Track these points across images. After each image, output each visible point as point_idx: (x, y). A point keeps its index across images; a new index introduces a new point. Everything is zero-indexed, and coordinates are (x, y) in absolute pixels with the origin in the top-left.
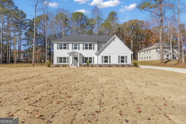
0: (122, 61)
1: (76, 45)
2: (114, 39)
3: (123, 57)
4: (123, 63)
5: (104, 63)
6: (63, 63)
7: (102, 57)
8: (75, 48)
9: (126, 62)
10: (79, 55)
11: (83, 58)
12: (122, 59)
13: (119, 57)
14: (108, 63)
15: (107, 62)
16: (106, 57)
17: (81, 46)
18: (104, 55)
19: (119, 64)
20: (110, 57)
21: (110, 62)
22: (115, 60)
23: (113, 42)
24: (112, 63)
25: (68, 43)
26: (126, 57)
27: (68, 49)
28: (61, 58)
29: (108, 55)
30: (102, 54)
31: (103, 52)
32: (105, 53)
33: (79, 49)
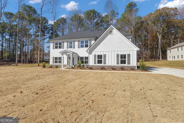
0: (123, 62)
1: (71, 43)
2: (111, 32)
3: (123, 56)
5: (97, 65)
7: (95, 56)
9: (129, 63)
10: (71, 54)
12: (123, 58)
13: (118, 55)
14: (102, 64)
16: (100, 57)
17: (76, 43)
18: (97, 54)
19: (118, 66)
20: (105, 56)
21: (105, 63)
22: (111, 61)
23: (109, 36)
24: (107, 64)
25: (63, 42)
26: (129, 55)
27: (63, 48)
29: (102, 54)
30: (94, 53)
31: (95, 50)
32: (98, 51)
33: (74, 48)
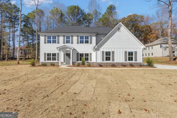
0: (131, 59)
1: (68, 38)
2: (119, 29)
3: (131, 54)
4: (130, 62)
5: (105, 62)
6: (51, 61)
7: (103, 52)
8: (68, 42)
9: (136, 60)
10: (71, 50)
11: (78, 54)
12: (130, 56)
13: (126, 52)
14: (111, 61)
15: (109, 60)
16: (108, 53)
17: (75, 39)
18: (105, 51)
19: (125, 63)
20: (113, 53)
21: (113, 60)
22: (120, 58)
23: (117, 33)
24: (116, 61)
25: (58, 36)
26: (136, 53)
27: (58, 43)
28: (49, 55)
29: (110, 50)
30: (102, 49)
31: (103, 47)
32: (107, 47)
33: (72, 43)
